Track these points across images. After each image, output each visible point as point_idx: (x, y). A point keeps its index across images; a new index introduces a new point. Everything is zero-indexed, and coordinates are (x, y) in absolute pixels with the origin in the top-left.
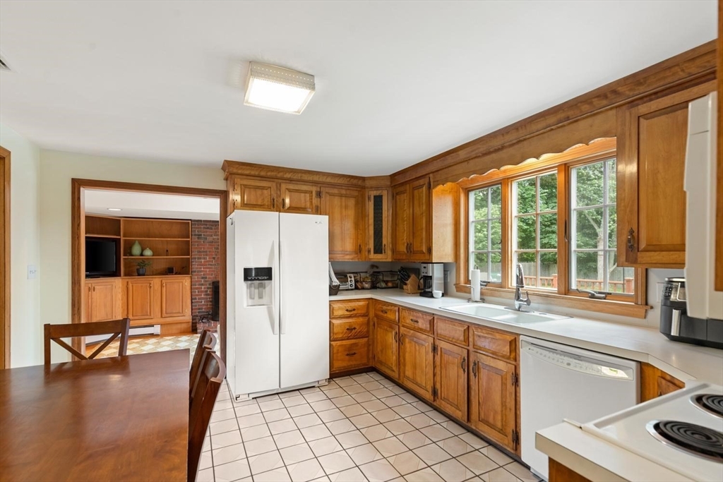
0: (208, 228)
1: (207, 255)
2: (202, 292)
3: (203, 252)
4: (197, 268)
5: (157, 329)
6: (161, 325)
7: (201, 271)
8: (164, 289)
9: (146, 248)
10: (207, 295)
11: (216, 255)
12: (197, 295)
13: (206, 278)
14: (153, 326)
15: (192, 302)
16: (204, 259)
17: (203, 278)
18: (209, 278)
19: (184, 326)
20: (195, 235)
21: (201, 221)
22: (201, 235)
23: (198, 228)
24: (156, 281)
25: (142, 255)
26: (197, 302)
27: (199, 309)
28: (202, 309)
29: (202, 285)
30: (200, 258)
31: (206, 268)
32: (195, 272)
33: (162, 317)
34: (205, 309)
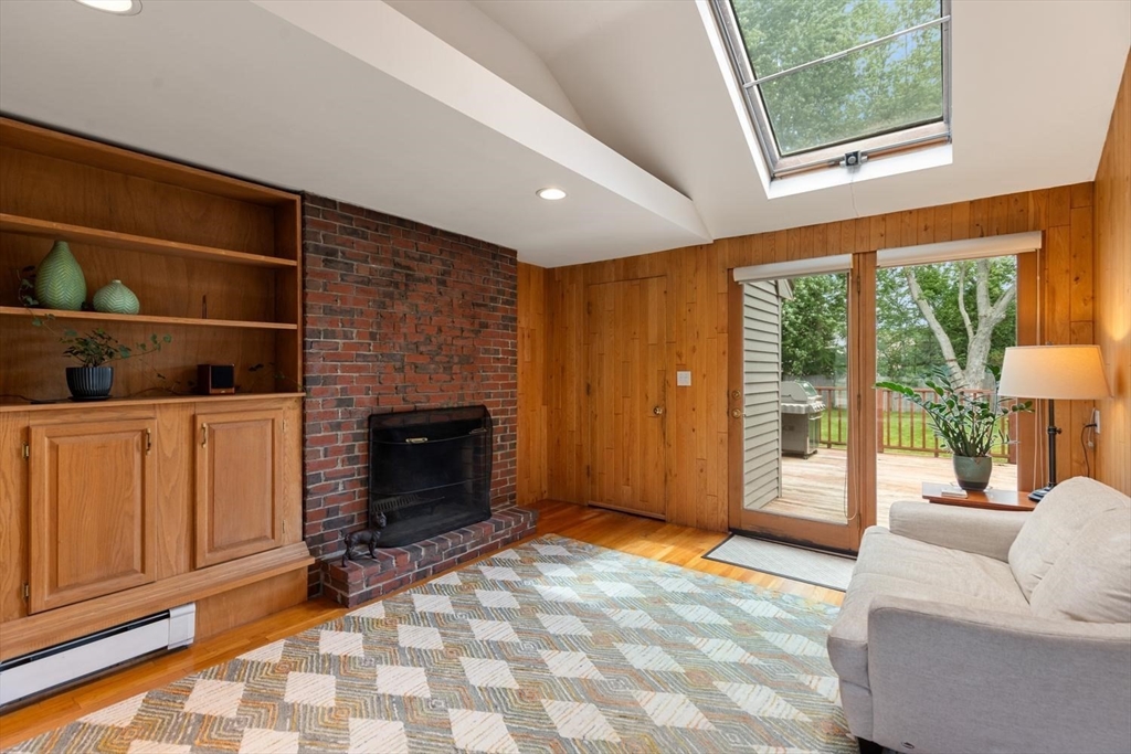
0: (354, 233)
1: (352, 324)
2: (337, 451)
3: (342, 312)
4: (323, 369)
5: (181, 627)
6: (197, 602)
7: (335, 380)
8: (203, 452)
9: (107, 283)
10: (351, 460)
11: (379, 327)
12: (322, 465)
13: (349, 402)
14: (166, 615)
15: (305, 493)
16: (346, 337)
17: (340, 403)
18: (360, 403)
19: (284, 586)
20: (317, 250)
21: (333, 203)
22: (333, 253)
23: (326, 226)
24: (168, 420)
25: (88, 305)
26: (323, 489)
27: (328, 512)
28: (336, 511)
29: (338, 426)
30: (333, 334)
31: (351, 369)
32: (315, 381)
33: (193, 566)
34: (346, 509)
